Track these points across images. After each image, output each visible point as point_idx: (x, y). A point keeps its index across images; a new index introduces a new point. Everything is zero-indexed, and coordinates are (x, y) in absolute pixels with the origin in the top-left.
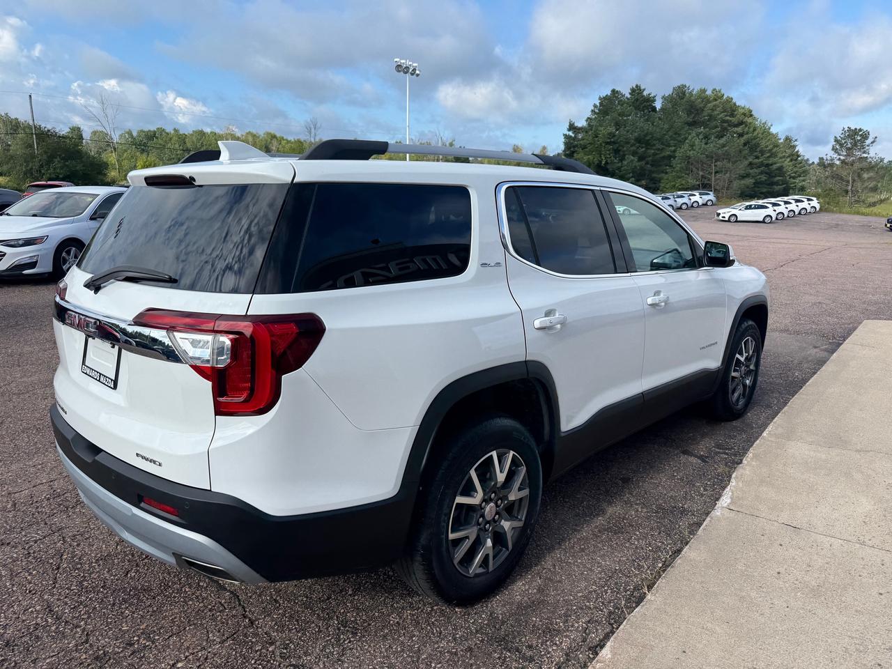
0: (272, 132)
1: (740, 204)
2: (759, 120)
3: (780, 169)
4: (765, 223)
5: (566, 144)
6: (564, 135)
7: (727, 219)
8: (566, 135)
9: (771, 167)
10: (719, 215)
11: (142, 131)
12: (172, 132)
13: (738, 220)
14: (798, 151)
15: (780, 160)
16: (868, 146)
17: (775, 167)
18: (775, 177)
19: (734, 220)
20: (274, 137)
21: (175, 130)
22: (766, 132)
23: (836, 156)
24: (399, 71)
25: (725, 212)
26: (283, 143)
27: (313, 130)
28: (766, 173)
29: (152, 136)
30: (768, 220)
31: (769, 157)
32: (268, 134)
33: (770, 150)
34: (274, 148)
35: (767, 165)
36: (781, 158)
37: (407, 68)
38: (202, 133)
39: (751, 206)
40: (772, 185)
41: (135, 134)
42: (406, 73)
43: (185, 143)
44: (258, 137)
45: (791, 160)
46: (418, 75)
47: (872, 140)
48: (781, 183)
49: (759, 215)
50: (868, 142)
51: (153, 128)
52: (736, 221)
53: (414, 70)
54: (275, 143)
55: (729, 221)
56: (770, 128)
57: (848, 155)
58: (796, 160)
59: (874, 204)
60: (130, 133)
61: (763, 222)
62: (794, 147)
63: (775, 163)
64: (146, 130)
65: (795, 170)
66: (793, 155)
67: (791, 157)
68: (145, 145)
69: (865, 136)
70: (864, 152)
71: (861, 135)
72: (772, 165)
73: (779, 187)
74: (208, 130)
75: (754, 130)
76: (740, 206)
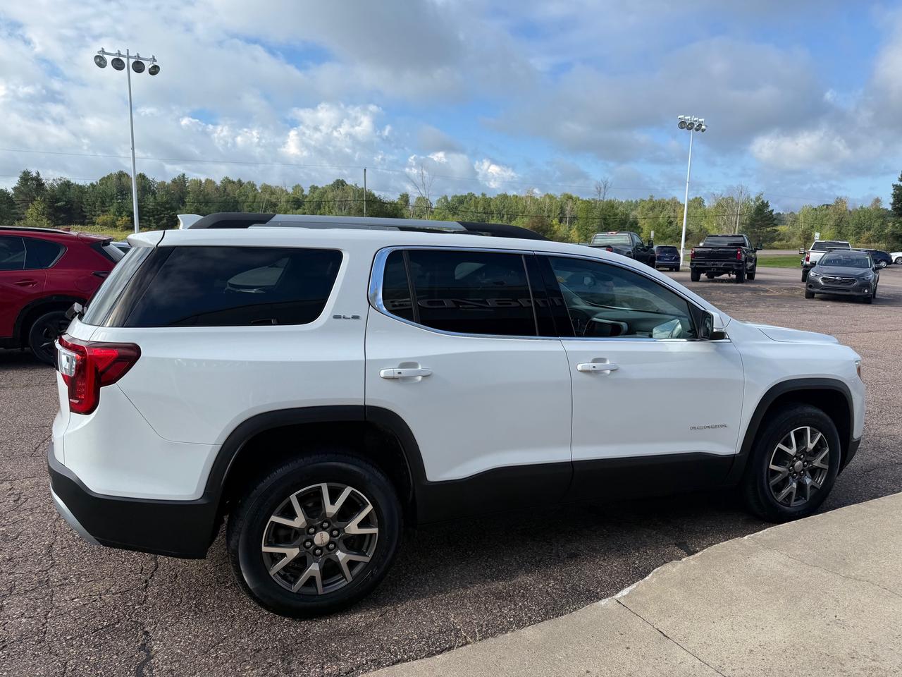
0: (569, 193)
5: (894, 196)
6: (893, 186)
8: (896, 186)
11: (456, 196)
12: (481, 196)
20: (570, 198)
21: (483, 195)
24: (682, 128)
26: (578, 202)
27: (603, 190)
29: (461, 200)
32: (565, 195)
34: (568, 208)
37: (692, 124)
38: (505, 197)
41: (449, 199)
42: (690, 129)
43: (489, 206)
44: (556, 198)
46: (703, 130)
51: (465, 193)
53: (700, 125)
54: (570, 203)
60: (446, 198)
64: (458, 195)
68: (456, 208)
74: (511, 193)
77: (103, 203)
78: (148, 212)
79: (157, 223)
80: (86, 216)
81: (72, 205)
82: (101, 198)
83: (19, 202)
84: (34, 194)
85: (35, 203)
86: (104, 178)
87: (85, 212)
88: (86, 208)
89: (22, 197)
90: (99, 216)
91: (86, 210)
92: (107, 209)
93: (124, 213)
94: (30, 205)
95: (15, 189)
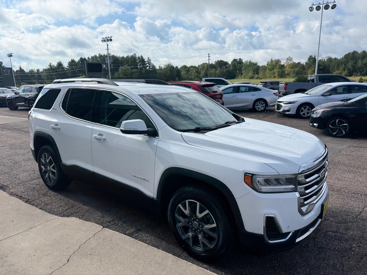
77: (338, 66)
78: (358, 68)
79: (361, 73)
80: (330, 72)
81: (325, 68)
82: (338, 64)
83: (306, 68)
84: (312, 64)
85: (312, 67)
86: (346, 54)
87: (330, 70)
88: (331, 68)
89: (308, 66)
90: (335, 71)
91: (331, 69)
92: (339, 68)
93: (346, 69)
94: (310, 69)
95: (306, 63)
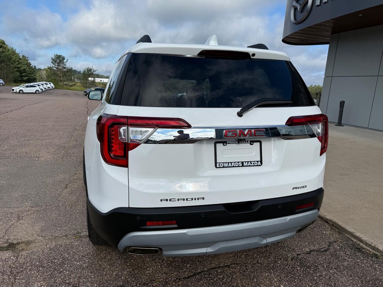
1: (22, 85)
2: (9, 46)
3: (24, 70)
4: (37, 93)
7: (18, 92)
9: (20, 69)
10: (13, 90)
13: (24, 92)
14: (30, 62)
15: (23, 66)
16: (65, 62)
17: (22, 69)
18: (23, 73)
19: (21, 92)
22: (14, 52)
23: (54, 65)
25: (17, 89)
28: (18, 71)
30: (37, 92)
31: (18, 64)
33: (18, 61)
35: (18, 68)
36: (23, 65)
39: (28, 86)
40: (22, 77)
45: (28, 66)
47: (67, 60)
48: (26, 76)
49: (33, 90)
50: (65, 61)
52: (23, 93)
55: (19, 93)
56: (15, 51)
57: (58, 66)
58: (30, 66)
59: (72, 86)
61: (36, 93)
62: (28, 60)
63: (22, 67)
65: (30, 70)
66: (28, 64)
67: (27, 65)
69: (63, 59)
70: (64, 65)
71: (62, 58)
72: (20, 68)
73: (25, 78)
75: (8, 51)
76: (23, 86)
